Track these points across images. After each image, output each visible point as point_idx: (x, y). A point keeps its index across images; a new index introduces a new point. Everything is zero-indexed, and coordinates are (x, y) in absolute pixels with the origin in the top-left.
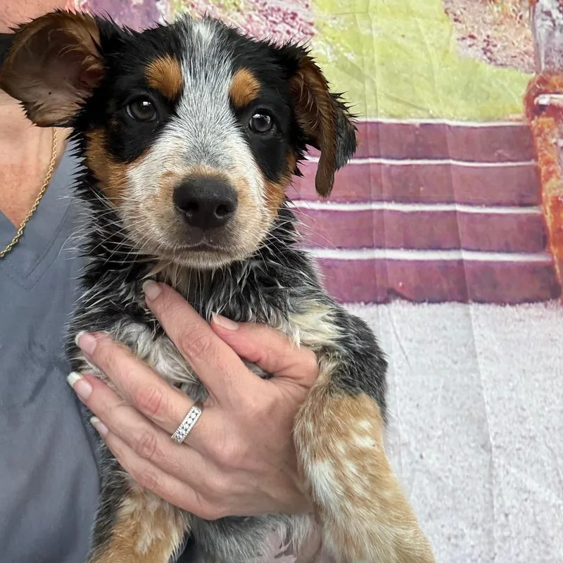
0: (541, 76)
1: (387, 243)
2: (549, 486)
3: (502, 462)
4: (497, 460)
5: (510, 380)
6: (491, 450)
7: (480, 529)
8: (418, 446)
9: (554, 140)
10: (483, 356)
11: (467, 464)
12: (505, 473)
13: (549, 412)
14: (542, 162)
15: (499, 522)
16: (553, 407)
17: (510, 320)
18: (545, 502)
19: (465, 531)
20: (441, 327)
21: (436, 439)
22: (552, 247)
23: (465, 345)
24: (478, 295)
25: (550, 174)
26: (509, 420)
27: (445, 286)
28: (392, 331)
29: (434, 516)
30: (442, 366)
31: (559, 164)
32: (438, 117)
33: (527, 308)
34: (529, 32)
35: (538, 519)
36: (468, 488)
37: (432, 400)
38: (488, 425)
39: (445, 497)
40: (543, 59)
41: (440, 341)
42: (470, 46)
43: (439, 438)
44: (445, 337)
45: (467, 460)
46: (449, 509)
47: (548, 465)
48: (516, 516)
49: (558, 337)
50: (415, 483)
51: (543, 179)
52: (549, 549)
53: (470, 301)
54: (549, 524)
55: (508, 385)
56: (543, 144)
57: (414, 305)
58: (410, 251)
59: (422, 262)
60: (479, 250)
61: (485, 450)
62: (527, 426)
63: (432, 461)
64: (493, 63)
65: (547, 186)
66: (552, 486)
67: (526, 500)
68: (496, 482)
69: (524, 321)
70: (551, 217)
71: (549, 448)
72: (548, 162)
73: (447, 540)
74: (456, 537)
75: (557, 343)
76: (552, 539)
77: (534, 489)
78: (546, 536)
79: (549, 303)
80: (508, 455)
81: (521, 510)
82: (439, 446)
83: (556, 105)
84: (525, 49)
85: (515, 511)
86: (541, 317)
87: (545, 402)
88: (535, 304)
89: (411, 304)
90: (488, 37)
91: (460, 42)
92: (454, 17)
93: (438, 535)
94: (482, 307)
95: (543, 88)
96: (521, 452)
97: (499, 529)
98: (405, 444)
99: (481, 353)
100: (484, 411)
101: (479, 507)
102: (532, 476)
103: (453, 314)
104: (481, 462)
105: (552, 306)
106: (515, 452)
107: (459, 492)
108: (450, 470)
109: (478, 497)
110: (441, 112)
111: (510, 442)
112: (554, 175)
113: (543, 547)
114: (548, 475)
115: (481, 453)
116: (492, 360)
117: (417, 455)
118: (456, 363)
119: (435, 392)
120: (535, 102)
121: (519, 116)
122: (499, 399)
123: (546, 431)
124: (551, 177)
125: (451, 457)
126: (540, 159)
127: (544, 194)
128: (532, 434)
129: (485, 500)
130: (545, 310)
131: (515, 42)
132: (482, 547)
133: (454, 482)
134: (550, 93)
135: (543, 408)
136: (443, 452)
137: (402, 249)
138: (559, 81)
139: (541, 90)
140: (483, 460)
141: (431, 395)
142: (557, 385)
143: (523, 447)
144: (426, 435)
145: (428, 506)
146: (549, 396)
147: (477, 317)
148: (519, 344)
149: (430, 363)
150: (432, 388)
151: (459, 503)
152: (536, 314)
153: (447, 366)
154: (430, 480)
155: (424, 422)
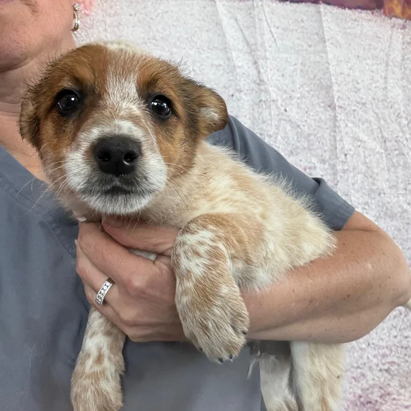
2: (375, 139)
3: (343, 118)
4: (339, 115)
5: (348, 62)
6: (335, 108)
7: (327, 164)
8: (283, 103)
10: (330, 41)
11: (318, 118)
12: (345, 126)
13: (375, 87)
15: (341, 159)
16: (378, 84)
17: (348, 19)
18: (373, 150)
19: (317, 164)
20: (299, 20)
21: (295, 100)
23: (317, 34)
26: (348, 89)
28: (264, 19)
29: (295, 153)
30: (300, 48)
33: (360, 12)
35: (367, 160)
36: (319, 135)
37: (293, 72)
38: (333, 90)
39: (303, 139)
41: (299, 30)
43: (298, 98)
44: (302, 27)
45: (318, 115)
46: (305, 148)
47: (375, 124)
48: (352, 156)
49: (381, 36)
50: (281, 128)
52: (375, 182)
53: (321, 2)
54: (374, 165)
55: (347, 65)
61: (331, 108)
62: (361, 95)
63: (294, 113)
66: (377, 139)
67: (359, 146)
68: (339, 131)
69: (358, 21)
71: (375, 112)
74: (310, 168)
75: (381, 39)
76: (377, 174)
77: (365, 140)
78: (373, 172)
79: (375, 11)
80: (347, 114)
81: (355, 153)
82: (298, 104)
85: (351, 153)
86: (370, 20)
87: (372, 80)
88: (365, 11)
94: (329, 7)
96: (355, 113)
97: (341, 164)
98: (274, 101)
99: (328, 40)
100: (330, 80)
101: (326, 148)
102: (364, 132)
103: (308, 11)
104: (328, 116)
105: (377, 14)
106: (352, 112)
107: (312, 137)
108: (306, 121)
109: (326, 141)
111: (349, 105)
113: (370, 180)
114: (375, 131)
115: (328, 111)
116: (336, 47)
117: (283, 109)
118: (310, 46)
119: (295, 67)
122: (341, 74)
123: (373, 101)
125: (307, 112)
128: (363, 101)
129: (331, 144)
130: (372, 16)
132: (329, 177)
133: (308, 129)
135: (371, 84)
136: (301, 108)
140: (330, 115)
141: (292, 68)
142: (380, 69)
143: (357, 110)
144: (289, 96)
145: (290, 145)
146: (375, 77)
147: (326, 14)
148: (355, 37)
149: (292, 46)
150: (293, 64)
151: (312, 145)
152: (366, 18)
153: (304, 49)
154: (292, 127)
155: (287, 87)
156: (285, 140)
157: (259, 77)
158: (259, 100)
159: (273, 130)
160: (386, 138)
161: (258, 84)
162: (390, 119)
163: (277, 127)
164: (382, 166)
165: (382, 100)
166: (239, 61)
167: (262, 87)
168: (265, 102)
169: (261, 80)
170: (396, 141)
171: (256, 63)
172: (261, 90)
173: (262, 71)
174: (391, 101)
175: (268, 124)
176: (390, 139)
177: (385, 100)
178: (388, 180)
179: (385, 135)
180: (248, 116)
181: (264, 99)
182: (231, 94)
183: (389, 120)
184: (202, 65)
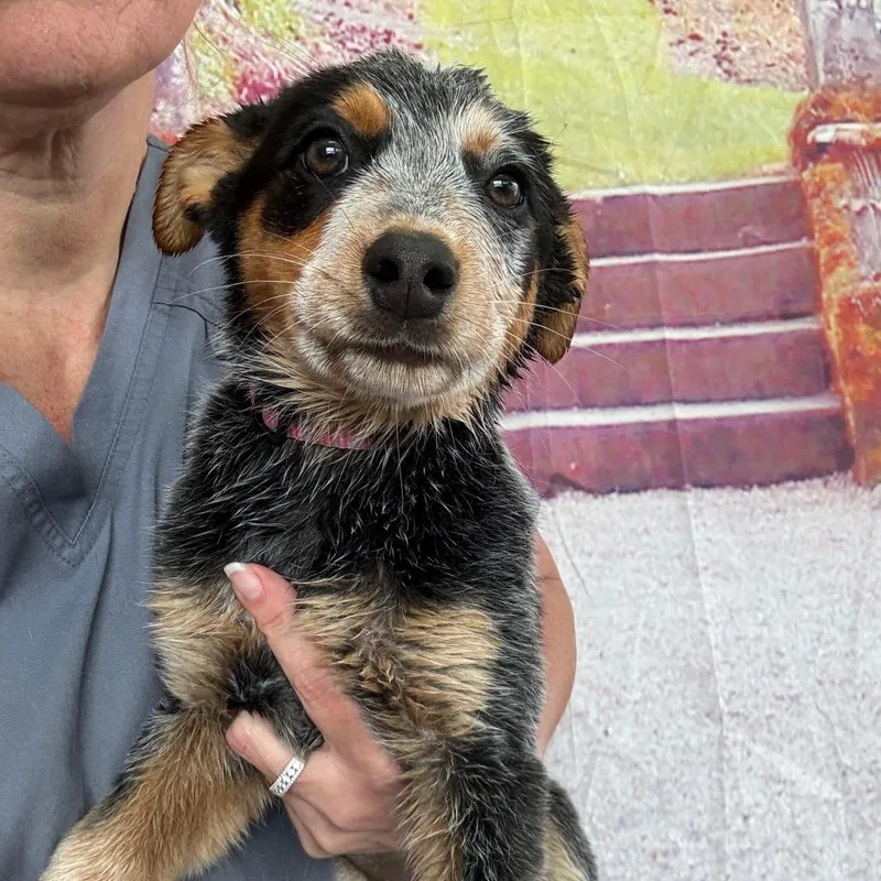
0: (818, 95)
1: (549, 400)
2: (820, 772)
3: (740, 737)
4: (731, 735)
5: (758, 609)
6: (721, 719)
7: (704, 839)
8: (601, 718)
9: (843, 202)
10: (710, 572)
11: (681, 743)
12: (745, 753)
13: (825, 656)
14: (822, 241)
15: (734, 828)
16: (832, 647)
17: (759, 511)
18: (813, 798)
19: (680, 844)
20: (640, 530)
21: (629, 707)
22: (842, 384)
23: (680, 557)
24: (703, 475)
25: (836, 259)
26: (756, 671)
27: (648, 463)
28: (558, 540)
29: (629, 822)
30: (642, 591)
31: (854, 241)
32: (634, 183)
33: (791, 489)
34: (796, 20)
35: (798, 822)
36: (684, 780)
38: (716, 682)
39: (647, 793)
40: (820, 65)
41: (640, 553)
42: (692, 54)
43: (636, 703)
44: (648, 545)
45: (682, 736)
46: (652, 811)
47: (820, 739)
48: (762, 818)
49: (845, 535)
50: (596, 774)
51: (822, 269)
52: (816, 866)
53: (688, 486)
54: (815, 830)
55: (755, 617)
56: (824, 210)
57: (596, 497)
58: (590, 410)
59: (609, 427)
60: (707, 401)
61: (712, 720)
62: (787, 681)
63: (624, 738)
64: (733, 79)
65: (830, 281)
66: (825, 771)
67: (780, 794)
68: (729, 767)
69: (785, 511)
70: (837, 334)
71: (822, 712)
72: (833, 240)
73: (650, 859)
74: (665, 854)
75: (844, 544)
76: (821, 851)
77: (793, 778)
78: (810, 848)
79: (831, 478)
80: (751, 727)
81: (769, 810)
82: (637, 715)
83: (847, 141)
84: (789, 50)
85: (760, 811)
86: (817, 502)
87: (818, 639)
88: (807, 481)
89: (591, 496)
90: (725, 34)
91: (675, 49)
92: (664, 6)
93: (635, 850)
94: (708, 494)
95: (824, 115)
96: (773, 722)
97: (734, 839)
98: (578, 715)
99: (706, 568)
100: (709, 659)
101: (701, 807)
102: (793, 758)
103: (659, 508)
104: (705, 739)
105: (836, 484)
106: (764, 721)
107: (669, 785)
108: (653, 752)
109: (700, 791)
110: (639, 175)
111: (756, 706)
112: (844, 262)
113: (804, 864)
114: (819, 755)
115: (706, 725)
116: (726, 579)
117: (600, 730)
118: (665, 585)
119: (631, 633)
120: (809, 139)
121: (778, 166)
122: (739, 639)
123: (818, 688)
124: (837, 264)
125: (655, 732)
126: (817, 235)
127: (824, 296)
128: (793, 692)
129: (711, 797)
130: (823, 490)
131: (771, 39)
132: (708, 869)
133: (659, 769)
134: (835, 122)
135: (814, 650)
136: (642, 725)
137: (575, 409)
138: (852, 101)
139: (819, 117)
140: (709, 736)
141: (623, 637)
142: (841, 612)
143: (778, 715)
144: (614, 699)
145: (619, 807)
146: (826, 631)
147: (700, 510)
148: (776, 550)
149: (622, 588)
150: (626, 626)
151: (670, 802)
152: (807, 499)
153: (650, 591)
154: (621, 768)
155: (612, 679)
159: (579, 776)
160: (847, 767)
162: (859, 723)
163: (588, 770)
164: (834, 829)
165: (842, 682)
170: (871, 772)
174: (863, 683)
175: (567, 766)
176: (857, 768)
177: (850, 681)
178: (847, 859)
179: (846, 760)
183: (855, 726)
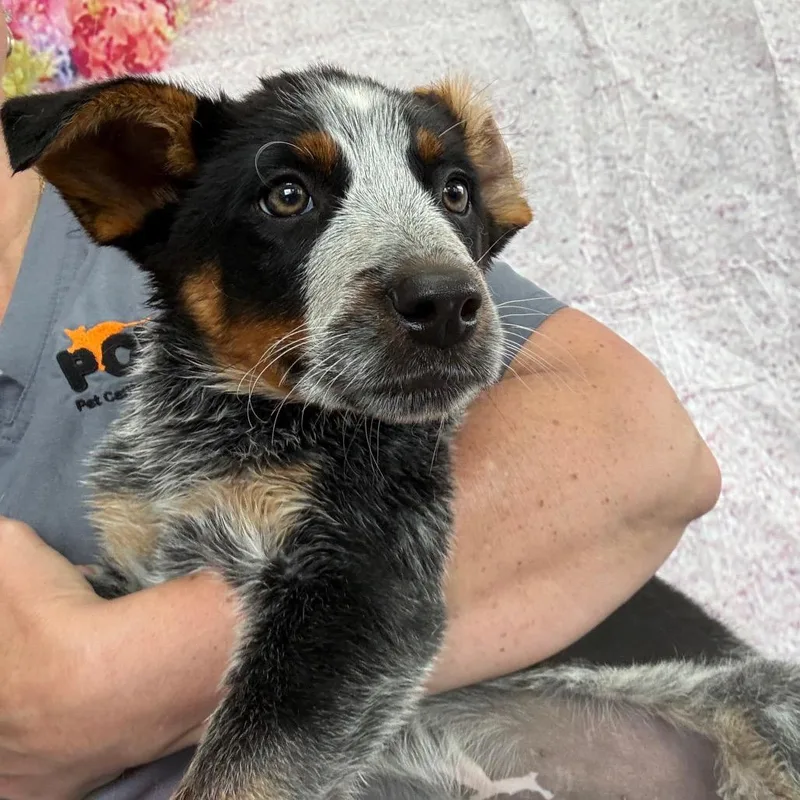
156: (665, 160)
157: (585, 41)
158: (592, 89)
161: (586, 56)
166: (539, 20)
167: (596, 61)
168: (604, 89)
169: (590, 48)
171: (575, 14)
172: (593, 67)
173: (590, 28)
180: (573, 127)
181: (602, 83)
182: (529, 89)
184: (460, 47)
